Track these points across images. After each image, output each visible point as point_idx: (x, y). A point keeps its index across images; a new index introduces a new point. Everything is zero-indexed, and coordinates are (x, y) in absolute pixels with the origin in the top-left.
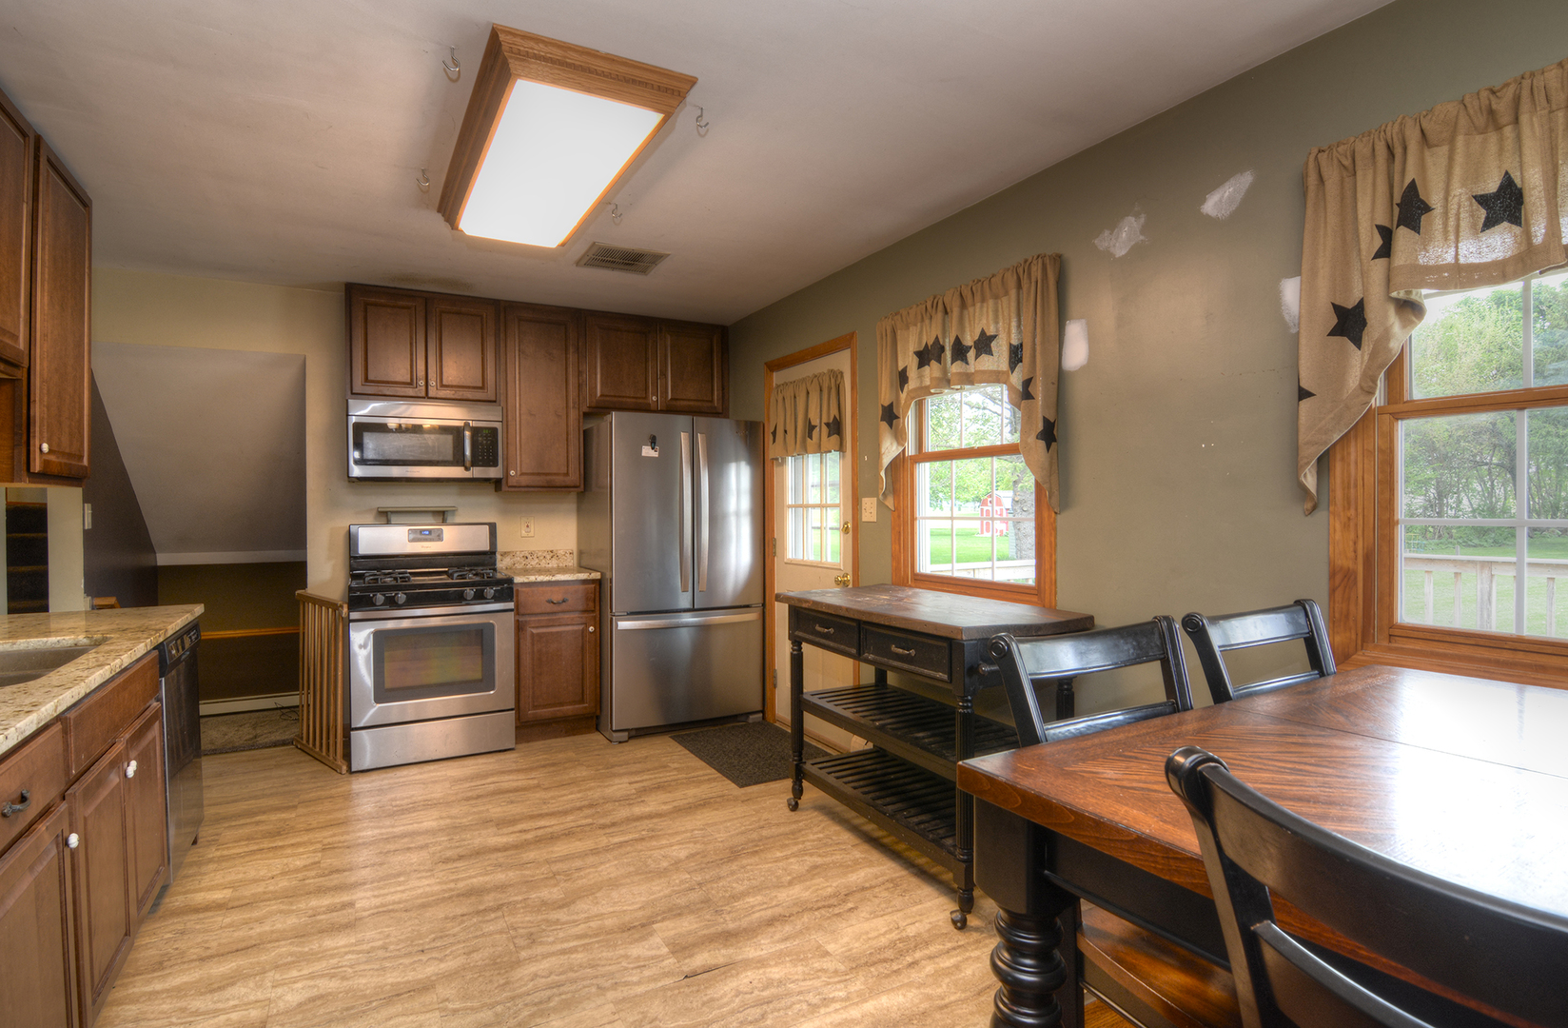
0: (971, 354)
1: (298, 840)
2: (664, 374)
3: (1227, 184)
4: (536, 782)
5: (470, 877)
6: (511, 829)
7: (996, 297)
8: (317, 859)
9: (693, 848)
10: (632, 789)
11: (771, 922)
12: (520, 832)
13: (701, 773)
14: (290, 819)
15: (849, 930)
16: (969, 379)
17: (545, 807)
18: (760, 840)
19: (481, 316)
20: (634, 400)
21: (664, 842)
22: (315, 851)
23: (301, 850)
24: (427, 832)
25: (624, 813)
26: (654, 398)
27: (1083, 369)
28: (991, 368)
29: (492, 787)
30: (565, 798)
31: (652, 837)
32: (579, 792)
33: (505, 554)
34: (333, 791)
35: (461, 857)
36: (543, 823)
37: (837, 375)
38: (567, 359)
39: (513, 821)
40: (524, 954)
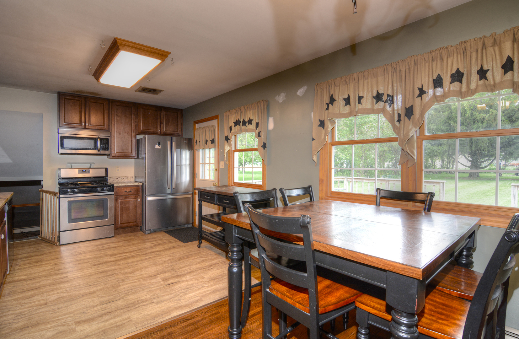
0: (247, 124)
1: (46, 263)
2: (163, 123)
3: (302, 88)
4: (122, 245)
5: (103, 268)
6: (115, 257)
7: (253, 110)
8: (53, 267)
9: (169, 258)
10: (152, 245)
11: (190, 273)
12: (118, 257)
13: (173, 240)
14: (42, 258)
15: (211, 273)
16: (247, 131)
17: (125, 251)
18: (189, 255)
19: (104, 104)
20: (153, 131)
21: (161, 257)
22: (52, 265)
23: (48, 265)
24: (88, 259)
25: (149, 251)
26: (159, 131)
27: (273, 130)
28: (252, 128)
29: (108, 247)
30: (131, 248)
31: (157, 256)
32: (135, 247)
33: (110, 177)
34: (55, 250)
35: (100, 264)
36: (124, 255)
37: (213, 126)
38: (131, 118)
39: (115, 255)
40: (121, 284)
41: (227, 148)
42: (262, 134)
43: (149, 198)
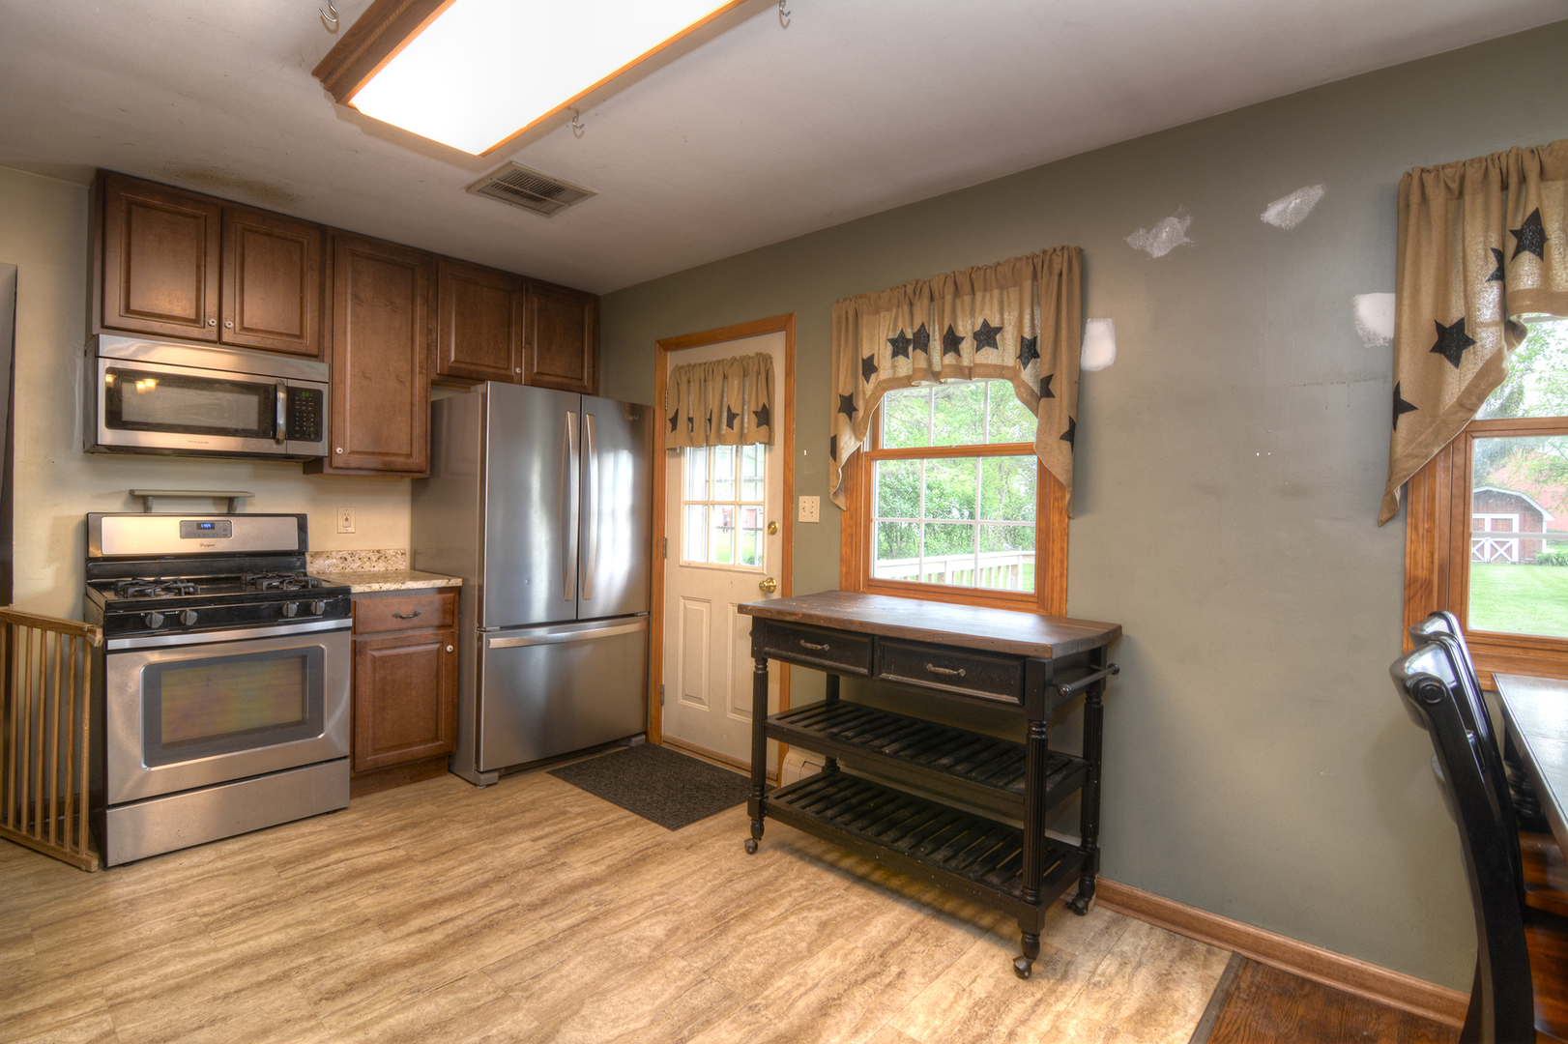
0: (968, 346)
1: (57, 996)
2: (529, 343)
3: (1293, 196)
4: (402, 852)
5: (382, 1018)
6: (405, 929)
7: (1002, 288)
8: (106, 1027)
9: (671, 920)
10: (540, 849)
12: (420, 931)
13: (612, 817)
14: (27, 960)
15: (916, 1003)
16: (967, 373)
17: (434, 889)
18: (739, 898)
19: (302, 244)
21: (625, 918)
22: (97, 1013)
23: (70, 1014)
24: (275, 952)
25: (547, 884)
26: (518, 370)
27: (1107, 370)
28: (994, 362)
29: (342, 868)
30: (456, 872)
31: (606, 914)
32: (472, 860)
33: (316, 555)
34: (87, 902)
35: (350, 987)
36: (445, 913)
37: (766, 360)
38: (413, 311)
39: (400, 917)
41: (848, 445)
42: (1061, 386)
43: (496, 642)
